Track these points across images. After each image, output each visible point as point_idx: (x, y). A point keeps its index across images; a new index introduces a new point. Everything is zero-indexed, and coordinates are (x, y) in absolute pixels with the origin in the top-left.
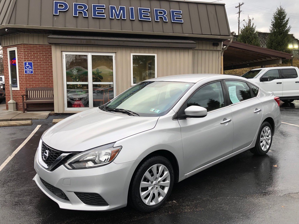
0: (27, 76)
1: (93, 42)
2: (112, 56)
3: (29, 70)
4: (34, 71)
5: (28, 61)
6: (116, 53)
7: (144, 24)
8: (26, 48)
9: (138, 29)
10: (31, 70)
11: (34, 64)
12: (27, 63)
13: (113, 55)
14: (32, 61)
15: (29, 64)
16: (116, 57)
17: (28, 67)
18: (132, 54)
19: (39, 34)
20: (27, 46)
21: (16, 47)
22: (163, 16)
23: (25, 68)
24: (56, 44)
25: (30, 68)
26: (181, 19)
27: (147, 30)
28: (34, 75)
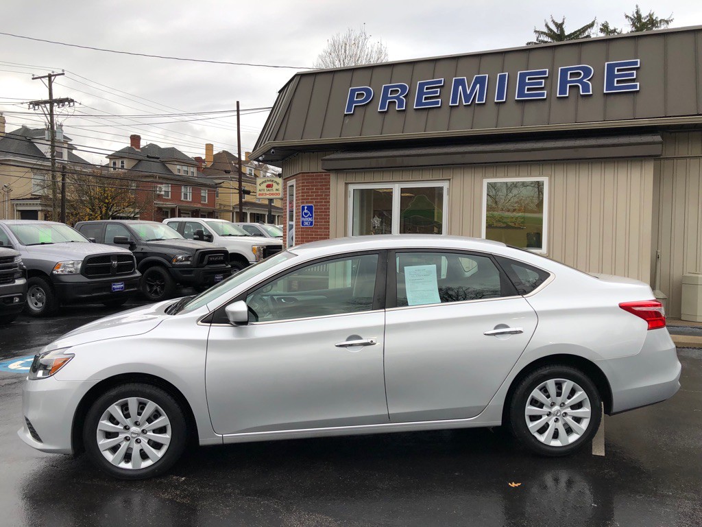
0: (304, 232)
1: (399, 161)
2: (441, 189)
3: (307, 220)
4: (315, 222)
5: (307, 203)
6: (449, 180)
7: (529, 107)
8: (305, 179)
9: (510, 123)
10: (310, 219)
11: (315, 209)
12: (306, 207)
13: (445, 185)
14: (312, 202)
15: (310, 208)
16: (449, 190)
17: (306, 214)
18: (486, 181)
19: (319, 153)
20: (307, 176)
21: (295, 180)
22: (580, 81)
23: (303, 217)
24: (338, 171)
25: (309, 216)
26: (634, 82)
27: (533, 121)
28: (315, 228)
